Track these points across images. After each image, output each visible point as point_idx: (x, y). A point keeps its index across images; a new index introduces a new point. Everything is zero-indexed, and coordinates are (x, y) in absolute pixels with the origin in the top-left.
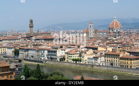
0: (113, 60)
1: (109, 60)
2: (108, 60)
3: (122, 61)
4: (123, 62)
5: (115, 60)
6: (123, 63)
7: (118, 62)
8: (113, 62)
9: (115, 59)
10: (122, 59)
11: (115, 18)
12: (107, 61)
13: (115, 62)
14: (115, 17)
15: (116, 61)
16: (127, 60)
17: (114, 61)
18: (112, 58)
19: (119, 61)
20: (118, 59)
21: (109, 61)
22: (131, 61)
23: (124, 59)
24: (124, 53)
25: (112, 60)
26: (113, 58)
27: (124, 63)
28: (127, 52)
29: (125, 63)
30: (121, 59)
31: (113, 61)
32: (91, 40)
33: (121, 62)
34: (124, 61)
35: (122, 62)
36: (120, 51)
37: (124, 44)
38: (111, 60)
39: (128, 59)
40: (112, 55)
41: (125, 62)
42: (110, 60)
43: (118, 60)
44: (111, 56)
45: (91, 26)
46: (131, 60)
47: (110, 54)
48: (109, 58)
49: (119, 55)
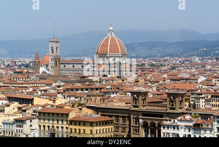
0: (55, 126)
1: (46, 125)
2: (44, 126)
3: (73, 127)
4: (75, 129)
5: (60, 126)
6: (75, 131)
7: (65, 130)
8: (54, 130)
9: (60, 122)
10: (73, 123)
11: (110, 31)
12: (42, 128)
13: (60, 129)
14: (111, 28)
15: (62, 128)
16: (84, 125)
17: (58, 127)
18: (53, 120)
19: (67, 128)
20: (65, 123)
21: (47, 128)
22: (91, 128)
23: (77, 123)
24: (81, 109)
25: (53, 127)
26: (56, 122)
27: (78, 131)
28: (88, 107)
29: (80, 133)
30: (71, 124)
31: (55, 128)
32: (42, 81)
33: (71, 129)
34: (77, 127)
35: (73, 131)
36: (73, 106)
37: (107, 91)
38: (51, 126)
39: (86, 124)
40: (58, 114)
41: (80, 130)
42: (49, 127)
43: (65, 126)
44: (51, 117)
45: (55, 48)
46: (91, 124)
47: (53, 114)
48: (46, 121)
49: (67, 115)
